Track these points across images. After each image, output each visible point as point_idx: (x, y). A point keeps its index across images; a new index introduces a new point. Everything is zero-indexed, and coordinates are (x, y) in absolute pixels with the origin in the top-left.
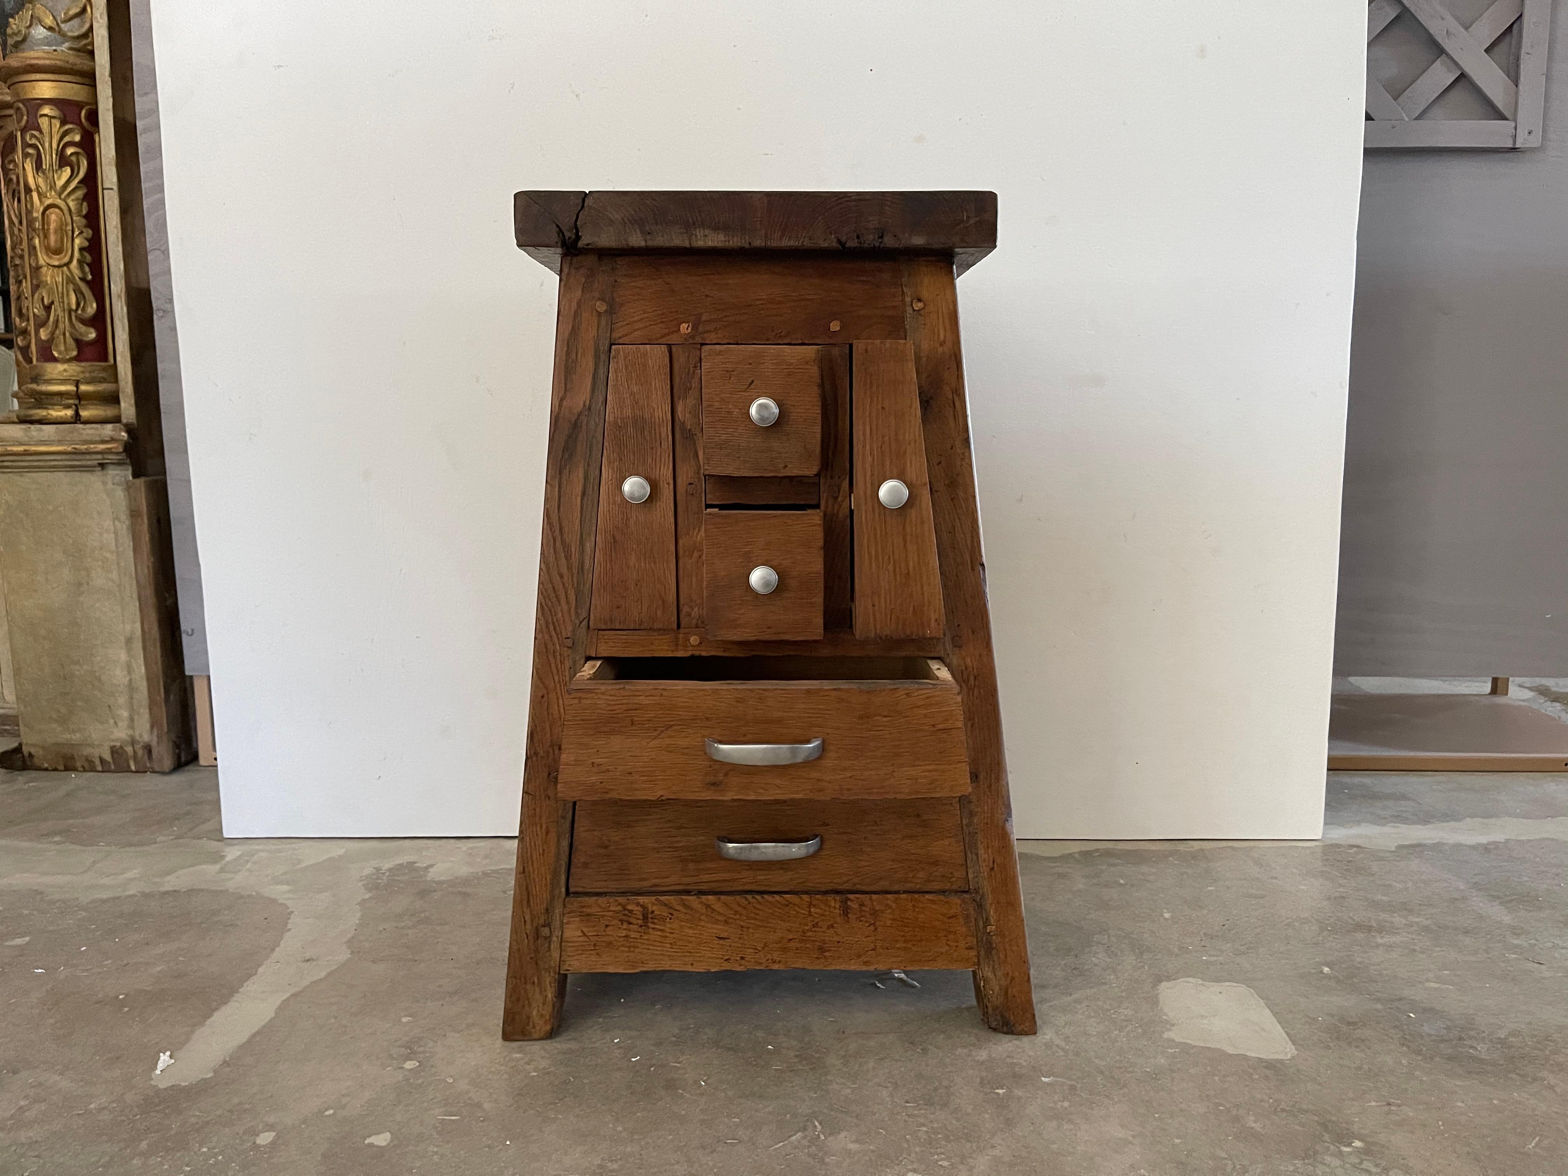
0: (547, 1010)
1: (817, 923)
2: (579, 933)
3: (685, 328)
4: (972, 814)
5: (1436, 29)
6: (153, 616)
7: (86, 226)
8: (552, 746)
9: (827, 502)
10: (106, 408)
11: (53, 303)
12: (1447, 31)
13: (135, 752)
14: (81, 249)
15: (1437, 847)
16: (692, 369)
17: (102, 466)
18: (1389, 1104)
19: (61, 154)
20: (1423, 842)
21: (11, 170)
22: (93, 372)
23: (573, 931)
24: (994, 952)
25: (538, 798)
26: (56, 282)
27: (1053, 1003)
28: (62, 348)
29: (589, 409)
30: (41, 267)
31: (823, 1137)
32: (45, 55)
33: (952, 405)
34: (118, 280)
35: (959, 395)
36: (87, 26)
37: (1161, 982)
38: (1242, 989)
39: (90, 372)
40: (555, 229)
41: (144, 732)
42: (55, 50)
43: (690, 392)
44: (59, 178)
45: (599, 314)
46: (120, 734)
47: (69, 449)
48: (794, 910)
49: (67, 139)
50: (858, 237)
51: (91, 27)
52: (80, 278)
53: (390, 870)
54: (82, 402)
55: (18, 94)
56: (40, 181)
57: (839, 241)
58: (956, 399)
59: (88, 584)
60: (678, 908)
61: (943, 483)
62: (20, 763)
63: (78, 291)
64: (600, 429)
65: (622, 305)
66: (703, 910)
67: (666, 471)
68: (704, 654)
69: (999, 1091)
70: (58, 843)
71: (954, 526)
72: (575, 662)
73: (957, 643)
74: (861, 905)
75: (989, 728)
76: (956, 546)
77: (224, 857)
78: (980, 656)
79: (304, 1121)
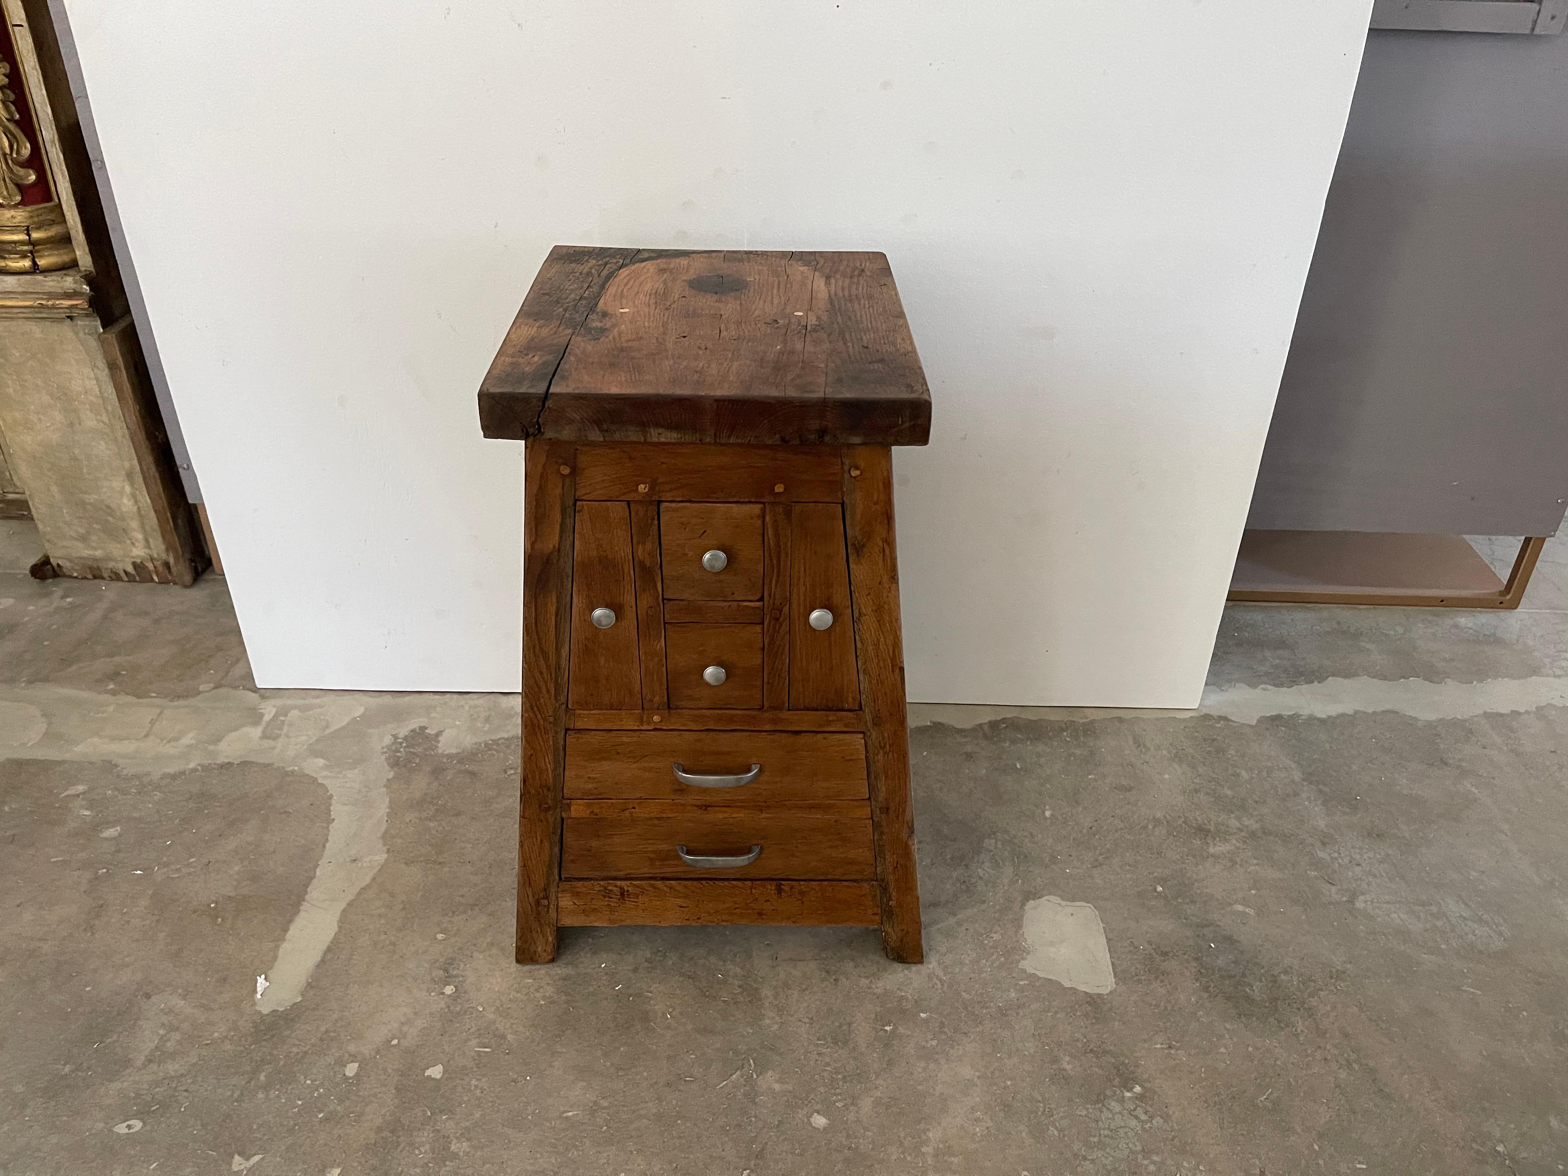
0: (549, 946)
1: (757, 899)
2: (572, 903)
3: (641, 487)
4: (882, 833)
8: (541, 787)
9: (770, 622)
10: (61, 253)
13: (155, 567)
14: (2, 88)
16: (650, 521)
17: (70, 318)
18: (1170, 1047)
20: (1282, 713)
22: (41, 215)
23: (566, 902)
24: (894, 916)
25: (532, 821)
27: (939, 926)
28: (5, 193)
29: (559, 551)
31: (755, 1077)
33: (882, 551)
34: (49, 128)
35: (889, 543)
37: (1028, 900)
38: (1090, 910)
39: (38, 217)
40: (519, 425)
41: (160, 551)
43: (649, 538)
45: (563, 476)
46: (139, 552)
48: (739, 890)
50: (800, 436)
52: (7, 119)
53: (405, 738)
54: (36, 250)
57: (783, 439)
58: (886, 547)
59: (80, 425)
60: (647, 888)
61: (870, 609)
62: (51, 572)
63: (8, 133)
64: (569, 565)
65: (584, 469)
66: (668, 890)
67: (629, 599)
68: (664, 728)
69: (888, 1028)
70: (114, 693)
71: (878, 640)
72: (556, 733)
73: (877, 722)
74: (792, 888)
75: (899, 778)
76: (880, 655)
77: (262, 715)
78: (896, 731)
79: (377, 1051)
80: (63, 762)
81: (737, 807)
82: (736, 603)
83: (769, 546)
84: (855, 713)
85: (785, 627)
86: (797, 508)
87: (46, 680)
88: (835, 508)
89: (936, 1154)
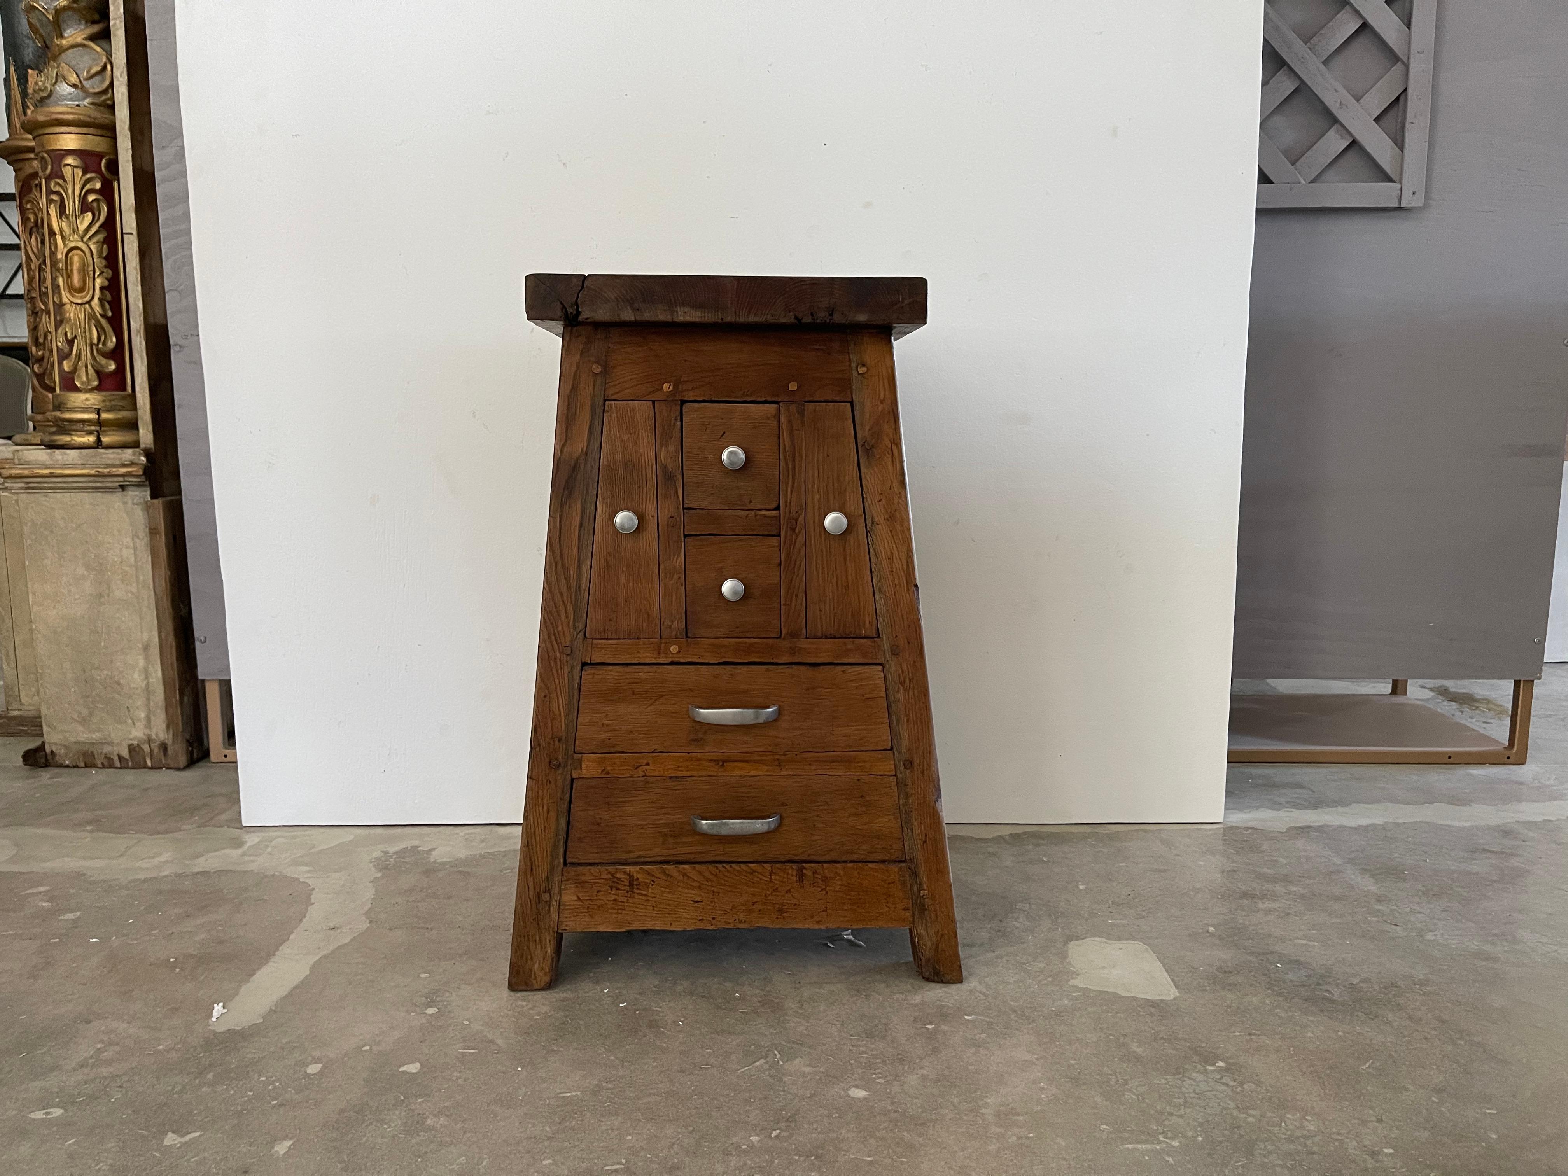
0: (547, 966)
1: (777, 889)
2: (576, 898)
3: (666, 386)
4: (907, 796)
5: (1330, 100)
6: (169, 626)
7: (106, 267)
8: (552, 738)
9: (786, 533)
10: (126, 434)
11: (76, 337)
12: (1341, 103)
13: (151, 750)
14: (102, 288)
15: (1320, 829)
16: (673, 422)
17: (123, 487)
18: (1250, 1034)
19: (83, 200)
20: (1311, 824)
21: (28, 209)
22: (113, 400)
23: (570, 896)
24: (927, 913)
25: (540, 782)
26: (79, 318)
27: (978, 959)
28: (84, 379)
29: (586, 454)
30: (64, 305)
31: (781, 1063)
32: (69, 110)
33: (890, 452)
34: (138, 317)
35: (896, 445)
36: (107, 82)
37: (1071, 941)
38: (1139, 945)
39: (110, 401)
40: (559, 306)
41: (160, 730)
42: (78, 105)
43: (672, 441)
44: (82, 223)
45: (595, 375)
46: (137, 733)
47: (93, 472)
48: (758, 877)
49: (88, 187)
50: (812, 314)
51: (112, 84)
52: (100, 314)
53: (396, 853)
54: (103, 429)
55: (43, 145)
56: (64, 225)
57: (796, 318)
58: (894, 447)
59: (108, 595)
60: (659, 875)
61: (882, 518)
62: (43, 761)
63: (99, 326)
64: (595, 471)
65: (614, 367)
66: (681, 878)
67: (650, 508)
68: (682, 660)
69: (930, 1027)
70: (91, 832)
71: (892, 553)
72: (572, 667)
73: (895, 651)
74: (815, 873)
75: (922, 723)
76: (895, 570)
77: (245, 843)
78: (914, 662)
79: (346, 1055)
80: (28, 873)
81: (754, 761)
82: (753, 512)
83: (785, 448)
84: (872, 640)
85: (801, 537)
86: (810, 406)
87: (22, 825)
88: (845, 406)
89: (998, 1114)
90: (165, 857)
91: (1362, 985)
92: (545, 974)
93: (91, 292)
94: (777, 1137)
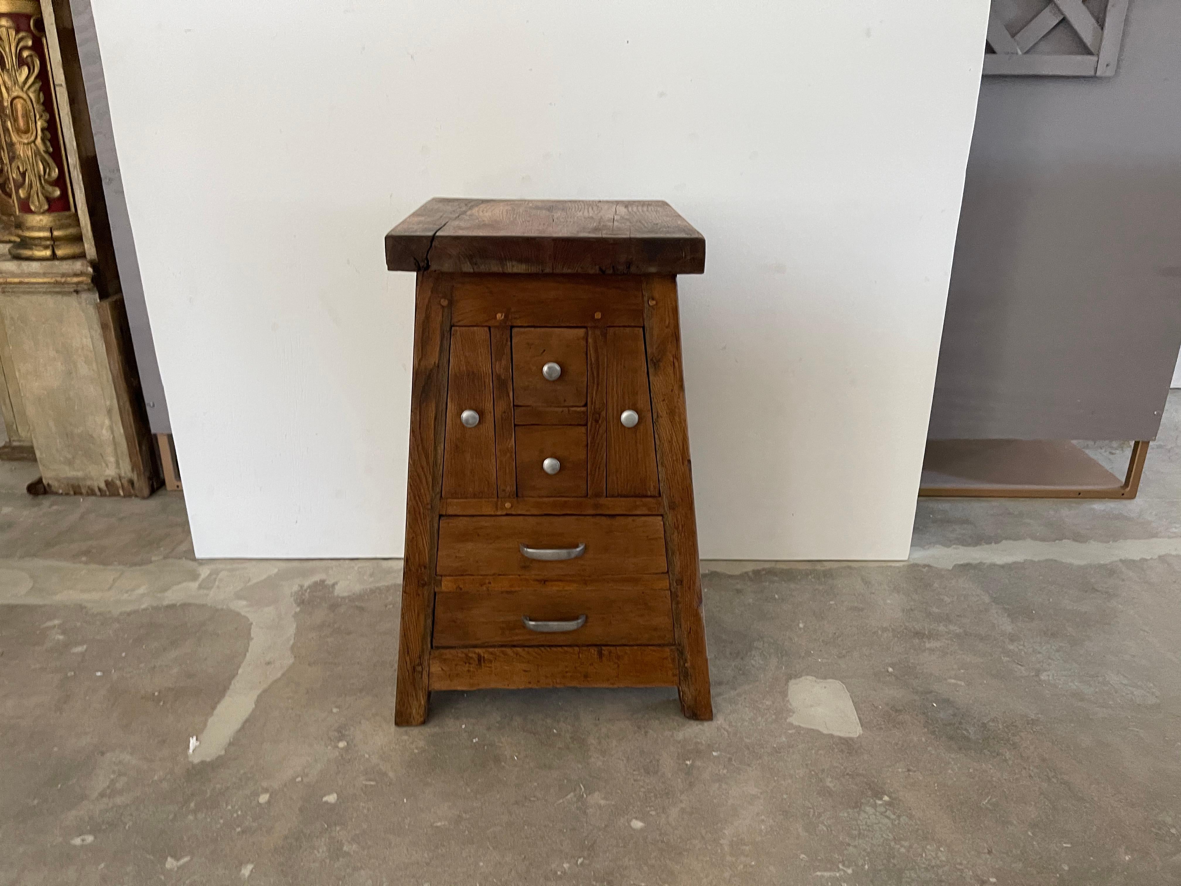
0: (421, 710)
1: (583, 663)
2: (440, 669)
3: (499, 316)
4: (678, 603)
6: (125, 398)
7: (44, 111)
8: (419, 566)
9: (592, 424)
10: (74, 247)
11: (26, 170)
13: (122, 484)
14: (42, 130)
16: (504, 343)
17: (77, 292)
18: (909, 770)
19: (19, 56)
20: (971, 562)
22: (61, 220)
23: (436, 668)
24: (689, 677)
25: (412, 596)
26: (27, 155)
28: (37, 203)
29: (438, 366)
30: (14, 143)
31: (585, 796)
33: (672, 364)
34: (73, 153)
35: (677, 359)
37: (791, 679)
38: (838, 684)
39: (59, 220)
40: (413, 260)
41: (126, 470)
43: (504, 356)
44: (20, 74)
45: (443, 307)
46: (111, 472)
47: (52, 280)
48: (570, 655)
49: (21, 45)
50: (613, 267)
52: (44, 151)
53: (309, 587)
54: (56, 243)
57: (601, 269)
58: (675, 361)
59: (76, 373)
60: (499, 655)
61: (665, 412)
62: (42, 490)
63: (43, 160)
64: (446, 379)
65: (458, 300)
66: (515, 656)
67: (488, 406)
68: (514, 513)
69: (688, 763)
70: (86, 563)
71: (672, 438)
72: (432, 518)
73: (672, 507)
74: (610, 652)
75: (690, 554)
76: (673, 450)
77: (199, 575)
78: (686, 514)
79: (285, 785)
80: (44, 606)
81: (567, 581)
82: (567, 408)
83: (591, 363)
84: (655, 498)
85: (603, 427)
86: (611, 330)
87: (35, 555)
88: (638, 331)
89: (731, 845)
90: (142, 590)
91: (991, 724)
92: (421, 717)
93: (35, 133)
94: (582, 864)
